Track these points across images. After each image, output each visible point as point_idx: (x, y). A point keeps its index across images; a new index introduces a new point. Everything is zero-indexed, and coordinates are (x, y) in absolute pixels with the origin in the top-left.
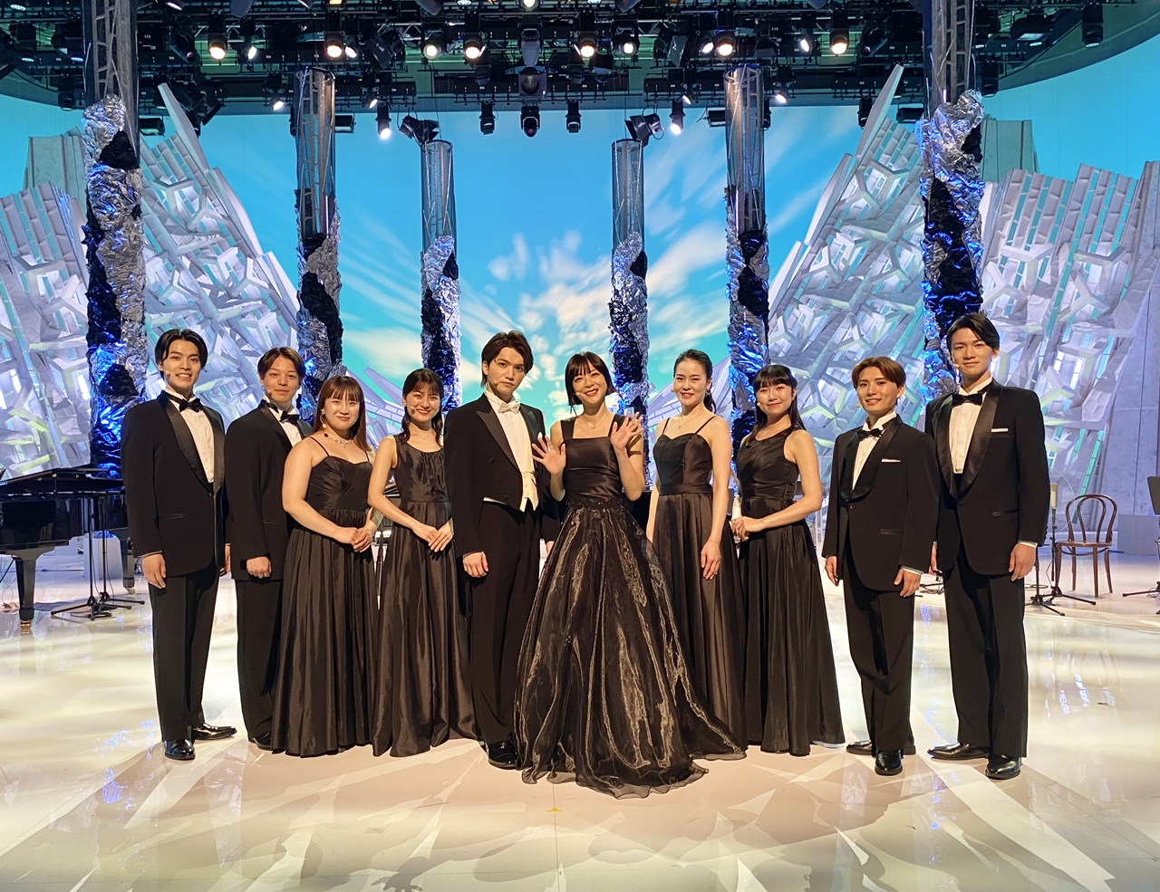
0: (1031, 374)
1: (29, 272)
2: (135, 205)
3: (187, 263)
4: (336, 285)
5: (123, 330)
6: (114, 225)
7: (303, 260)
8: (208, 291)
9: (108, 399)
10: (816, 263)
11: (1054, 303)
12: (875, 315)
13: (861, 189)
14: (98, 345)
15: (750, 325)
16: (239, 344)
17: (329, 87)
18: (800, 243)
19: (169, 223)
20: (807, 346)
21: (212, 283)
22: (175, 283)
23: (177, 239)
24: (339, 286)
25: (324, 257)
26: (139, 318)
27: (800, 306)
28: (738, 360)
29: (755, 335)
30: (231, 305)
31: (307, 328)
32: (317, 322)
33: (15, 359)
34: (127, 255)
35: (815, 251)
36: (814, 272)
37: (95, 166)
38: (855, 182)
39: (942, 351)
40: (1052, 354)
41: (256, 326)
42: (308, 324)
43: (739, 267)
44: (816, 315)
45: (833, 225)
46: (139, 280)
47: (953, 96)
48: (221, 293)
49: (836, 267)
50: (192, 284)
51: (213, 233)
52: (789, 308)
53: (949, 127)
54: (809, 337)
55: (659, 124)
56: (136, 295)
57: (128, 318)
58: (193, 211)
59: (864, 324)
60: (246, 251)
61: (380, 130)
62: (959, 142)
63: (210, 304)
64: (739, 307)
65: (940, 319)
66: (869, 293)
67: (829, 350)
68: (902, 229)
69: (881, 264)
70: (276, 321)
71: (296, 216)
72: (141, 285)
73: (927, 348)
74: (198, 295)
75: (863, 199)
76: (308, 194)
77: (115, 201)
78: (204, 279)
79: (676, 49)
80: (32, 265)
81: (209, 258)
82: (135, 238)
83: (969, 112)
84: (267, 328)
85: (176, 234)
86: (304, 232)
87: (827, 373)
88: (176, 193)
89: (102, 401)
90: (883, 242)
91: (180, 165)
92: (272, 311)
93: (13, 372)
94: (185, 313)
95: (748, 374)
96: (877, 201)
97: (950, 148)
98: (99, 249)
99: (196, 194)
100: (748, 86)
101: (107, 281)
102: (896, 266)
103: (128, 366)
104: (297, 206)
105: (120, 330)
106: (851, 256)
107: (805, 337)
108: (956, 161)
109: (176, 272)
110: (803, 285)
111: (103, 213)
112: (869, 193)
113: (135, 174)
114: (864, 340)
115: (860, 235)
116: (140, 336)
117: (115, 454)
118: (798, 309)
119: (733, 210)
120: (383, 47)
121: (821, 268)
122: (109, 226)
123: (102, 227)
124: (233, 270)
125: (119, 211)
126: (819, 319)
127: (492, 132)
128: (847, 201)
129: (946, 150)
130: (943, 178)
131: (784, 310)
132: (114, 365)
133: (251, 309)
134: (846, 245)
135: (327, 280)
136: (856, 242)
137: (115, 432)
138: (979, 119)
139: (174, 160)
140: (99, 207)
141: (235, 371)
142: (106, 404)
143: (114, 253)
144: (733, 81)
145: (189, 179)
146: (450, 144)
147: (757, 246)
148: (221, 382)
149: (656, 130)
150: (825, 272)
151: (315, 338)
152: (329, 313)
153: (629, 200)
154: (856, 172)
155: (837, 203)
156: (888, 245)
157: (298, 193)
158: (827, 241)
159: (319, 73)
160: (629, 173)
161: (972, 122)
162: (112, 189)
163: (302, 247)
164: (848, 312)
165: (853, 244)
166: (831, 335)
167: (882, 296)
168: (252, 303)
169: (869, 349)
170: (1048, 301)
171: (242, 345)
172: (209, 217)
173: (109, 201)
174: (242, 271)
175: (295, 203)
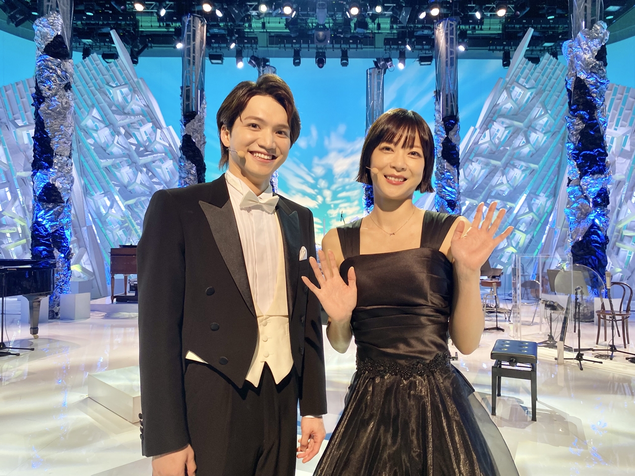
0: (618, 204)
1: (17, 129)
2: (66, 82)
3: (123, 131)
4: (202, 142)
5: (55, 161)
6: (52, 94)
7: (183, 127)
8: (134, 147)
9: (43, 205)
10: (482, 139)
11: (632, 162)
12: (515, 169)
13: (509, 98)
14: (38, 170)
15: (449, 171)
16: (151, 178)
17: (202, 28)
18: (473, 128)
19: (114, 108)
20: (476, 186)
21: (136, 143)
22: (115, 142)
23: (118, 117)
24: (205, 143)
25: (196, 125)
26: (67, 153)
27: (473, 163)
28: (441, 192)
29: (451, 177)
30: (147, 155)
31: (184, 167)
32: (190, 163)
33: (9, 182)
34: (60, 113)
35: (482, 132)
36: (481, 144)
37: (41, 56)
38: (505, 94)
39: (581, 186)
40: (630, 193)
41: (160, 167)
42: (185, 165)
43: (443, 137)
44: (482, 169)
45: (492, 117)
46: (68, 130)
47: (589, 24)
48: (142, 149)
49: (493, 142)
50: (126, 143)
51: (138, 114)
52: (467, 163)
53: (587, 44)
54: (477, 182)
55: (392, 63)
56: (65, 139)
57: (59, 154)
58: (127, 102)
59: (510, 174)
60: (157, 125)
61: (237, 62)
62: (593, 54)
63: (135, 155)
64: (442, 161)
65: (579, 166)
66: (512, 157)
67: (489, 189)
68: (531, 121)
69: (520, 141)
70: (172, 165)
71: (181, 101)
72: (70, 133)
73: (570, 185)
74: (129, 150)
75: (509, 103)
76: (187, 88)
77: (53, 79)
78: (132, 140)
79: (404, 15)
80: (20, 125)
81: (135, 128)
82: (66, 103)
83: (600, 35)
84: (167, 169)
85: (118, 114)
86: (185, 110)
87: (487, 202)
88: (118, 92)
89: (39, 206)
90: (520, 128)
91: (121, 76)
92: (170, 159)
93: (7, 189)
94: (121, 159)
95: (447, 201)
96: (517, 104)
97: (588, 57)
98: (41, 109)
99: (129, 92)
100: (449, 32)
101: (45, 129)
102: (528, 141)
103: (57, 184)
104: (181, 96)
105: (53, 162)
106: (503, 135)
107: (475, 181)
108: (591, 66)
109: (116, 136)
110: (474, 151)
111: (44, 86)
112: (513, 100)
113: (68, 63)
114: (509, 184)
115: (507, 124)
116: (67, 165)
117: (46, 240)
118: (472, 164)
119: (439, 104)
120: (237, 10)
121: (485, 142)
122: (48, 94)
123: (44, 95)
124: (149, 136)
125: (55, 85)
126: (483, 171)
127: (299, 65)
128: (500, 104)
129: (585, 59)
130: (583, 76)
131: (464, 165)
132: (49, 183)
133: (159, 158)
134: (499, 129)
135: (197, 139)
136: (506, 128)
137: (47, 226)
138: (606, 39)
139: (118, 73)
140: (42, 82)
141: (148, 193)
142: (41, 208)
143: (50, 112)
144: (440, 30)
145: (126, 84)
146: (275, 68)
147: (453, 125)
148: (140, 199)
149: (390, 66)
150: (487, 145)
151: (189, 172)
152: (198, 158)
153: (375, 102)
154: (506, 88)
155: (494, 105)
156: (523, 130)
157: (182, 88)
158: (489, 127)
159: (196, 18)
160: (376, 87)
161: (602, 41)
162: (51, 71)
163: (183, 119)
164: (500, 167)
165: (504, 129)
166: (490, 180)
167: (519, 159)
168: (159, 154)
169: (512, 189)
170: (629, 161)
171: (153, 179)
172: (136, 105)
173: (48, 78)
174: (154, 137)
175: (181, 94)
